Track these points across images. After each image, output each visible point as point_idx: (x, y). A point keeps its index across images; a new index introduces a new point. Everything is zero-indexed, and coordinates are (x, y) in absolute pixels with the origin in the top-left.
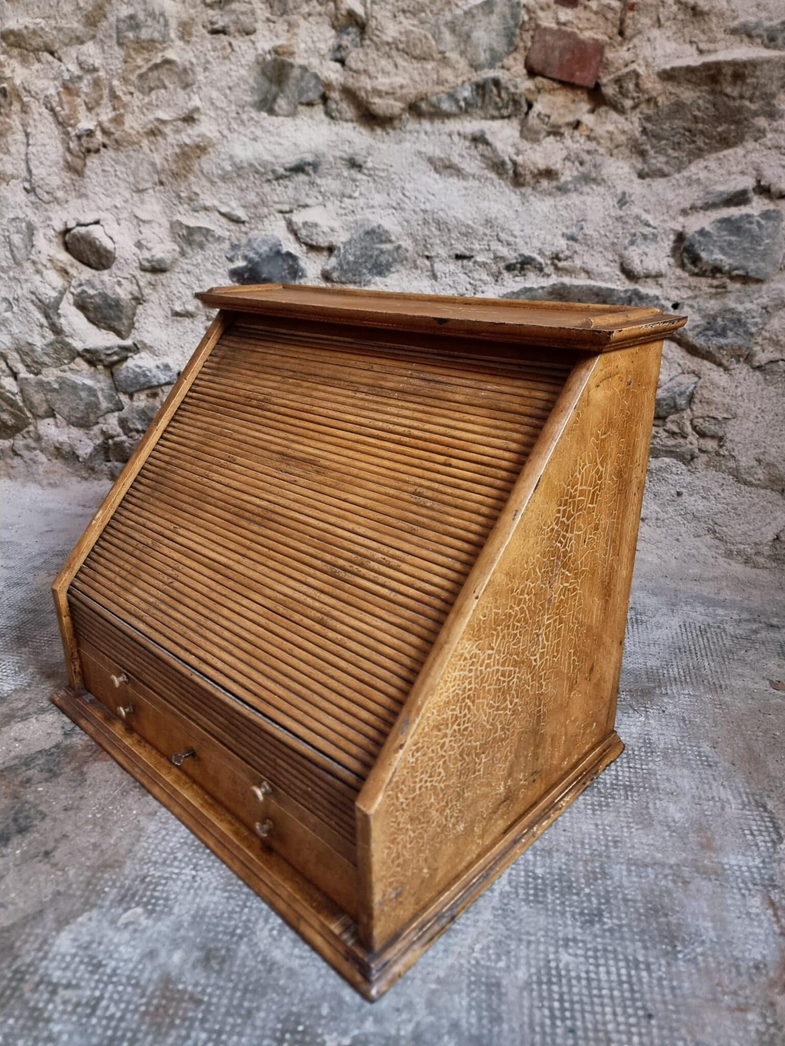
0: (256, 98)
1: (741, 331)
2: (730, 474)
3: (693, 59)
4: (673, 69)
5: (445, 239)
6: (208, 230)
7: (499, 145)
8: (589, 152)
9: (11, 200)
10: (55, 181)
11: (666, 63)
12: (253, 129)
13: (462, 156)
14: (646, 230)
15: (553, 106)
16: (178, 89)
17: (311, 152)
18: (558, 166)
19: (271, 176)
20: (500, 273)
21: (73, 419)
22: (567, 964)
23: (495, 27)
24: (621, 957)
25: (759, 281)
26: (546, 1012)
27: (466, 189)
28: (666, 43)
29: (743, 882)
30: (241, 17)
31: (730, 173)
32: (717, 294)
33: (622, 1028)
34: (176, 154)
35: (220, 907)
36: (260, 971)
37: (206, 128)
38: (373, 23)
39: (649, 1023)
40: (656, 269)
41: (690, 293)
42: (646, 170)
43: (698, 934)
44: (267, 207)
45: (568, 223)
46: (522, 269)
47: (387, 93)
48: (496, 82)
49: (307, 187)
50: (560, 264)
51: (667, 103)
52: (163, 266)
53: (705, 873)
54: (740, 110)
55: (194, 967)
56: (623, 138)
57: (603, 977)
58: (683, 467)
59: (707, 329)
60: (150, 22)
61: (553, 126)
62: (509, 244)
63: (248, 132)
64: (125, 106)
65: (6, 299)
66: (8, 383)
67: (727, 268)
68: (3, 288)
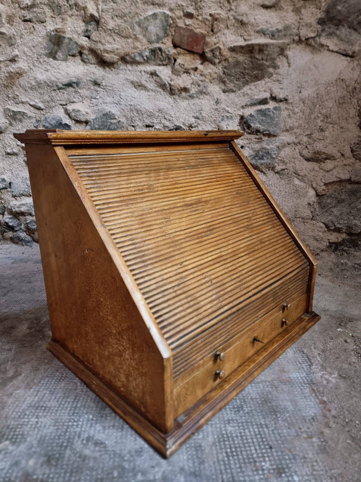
0: (47, 52)
1: (269, 157)
3: (243, 43)
4: (234, 47)
5: (141, 118)
6: (24, 113)
7: (163, 77)
8: (202, 81)
11: (231, 44)
12: (46, 66)
13: (147, 81)
14: (228, 115)
15: (185, 61)
16: (7, 47)
17: (75, 77)
18: (189, 86)
19: (55, 88)
22: (231, 431)
23: (158, 25)
24: (254, 424)
25: (275, 136)
26: (225, 454)
27: (149, 96)
28: (231, 36)
29: (300, 383)
30: (39, 15)
31: (260, 91)
32: (258, 142)
33: (260, 455)
34: (6, 77)
35: (53, 434)
36: (78, 462)
37: (22, 64)
38: (103, 20)
39: (271, 451)
41: (248, 142)
42: (226, 89)
43: (285, 408)
44: (54, 102)
45: (195, 111)
47: (111, 52)
48: (160, 49)
49: (74, 94)
50: (193, 129)
51: (233, 61)
52: (0, 130)
53: (284, 382)
54: (262, 65)
55: (42, 465)
56: (215, 76)
57: (248, 434)
59: (255, 157)
61: (186, 69)
62: (169, 120)
63: (43, 67)
67: (262, 130)
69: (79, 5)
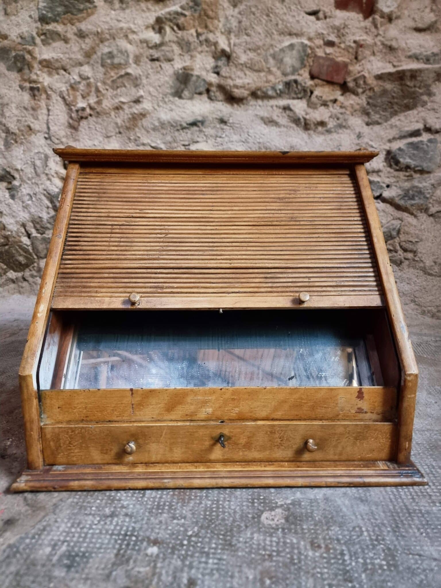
0: (173, 91)
2: (421, 270)
3: (392, 70)
4: (382, 74)
7: (297, 111)
9: (37, 143)
10: (62, 133)
11: (378, 71)
12: (170, 105)
13: (278, 116)
15: (323, 92)
16: (132, 88)
17: (200, 115)
18: (327, 120)
23: (295, 56)
25: (429, 172)
27: (280, 132)
28: (378, 63)
30: (167, 53)
31: (411, 122)
34: (129, 118)
37: (146, 105)
38: (234, 55)
40: (378, 168)
41: (395, 180)
42: (370, 121)
44: (177, 143)
45: (332, 147)
47: (241, 87)
48: (296, 81)
49: (198, 133)
51: (379, 90)
54: (414, 93)
56: (357, 107)
58: (397, 268)
59: (404, 197)
60: (119, 55)
61: (324, 101)
63: (168, 107)
64: (103, 95)
65: (29, 195)
66: (25, 240)
67: (413, 166)
68: (28, 189)
69: (210, 41)
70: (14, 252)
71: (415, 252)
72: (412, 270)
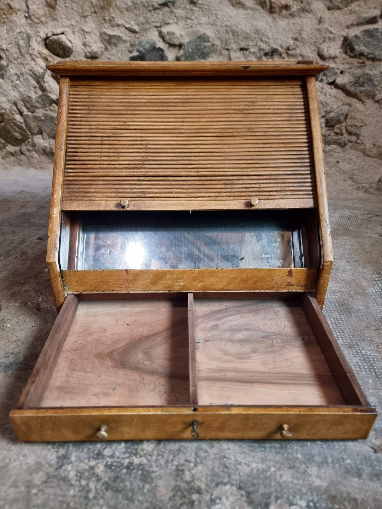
1: (371, 84)
2: (361, 152)
5: (236, 40)
6: (119, 37)
9: (18, 22)
10: (41, 12)
14: (331, 35)
18: (291, 4)
19: (151, 9)
20: (261, 57)
21: (52, 135)
25: (379, 60)
27: (247, 14)
29: (374, 295)
31: (369, 8)
32: (360, 66)
40: (334, 54)
41: (349, 66)
42: (332, 6)
44: (149, 24)
45: (295, 32)
46: (272, 55)
49: (169, 14)
50: (290, 52)
52: (97, 56)
58: (341, 149)
59: (355, 83)
62: (266, 42)
65: (16, 74)
66: (18, 117)
67: (366, 54)
68: (15, 68)
70: (10, 128)
71: (358, 136)
72: (353, 151)
